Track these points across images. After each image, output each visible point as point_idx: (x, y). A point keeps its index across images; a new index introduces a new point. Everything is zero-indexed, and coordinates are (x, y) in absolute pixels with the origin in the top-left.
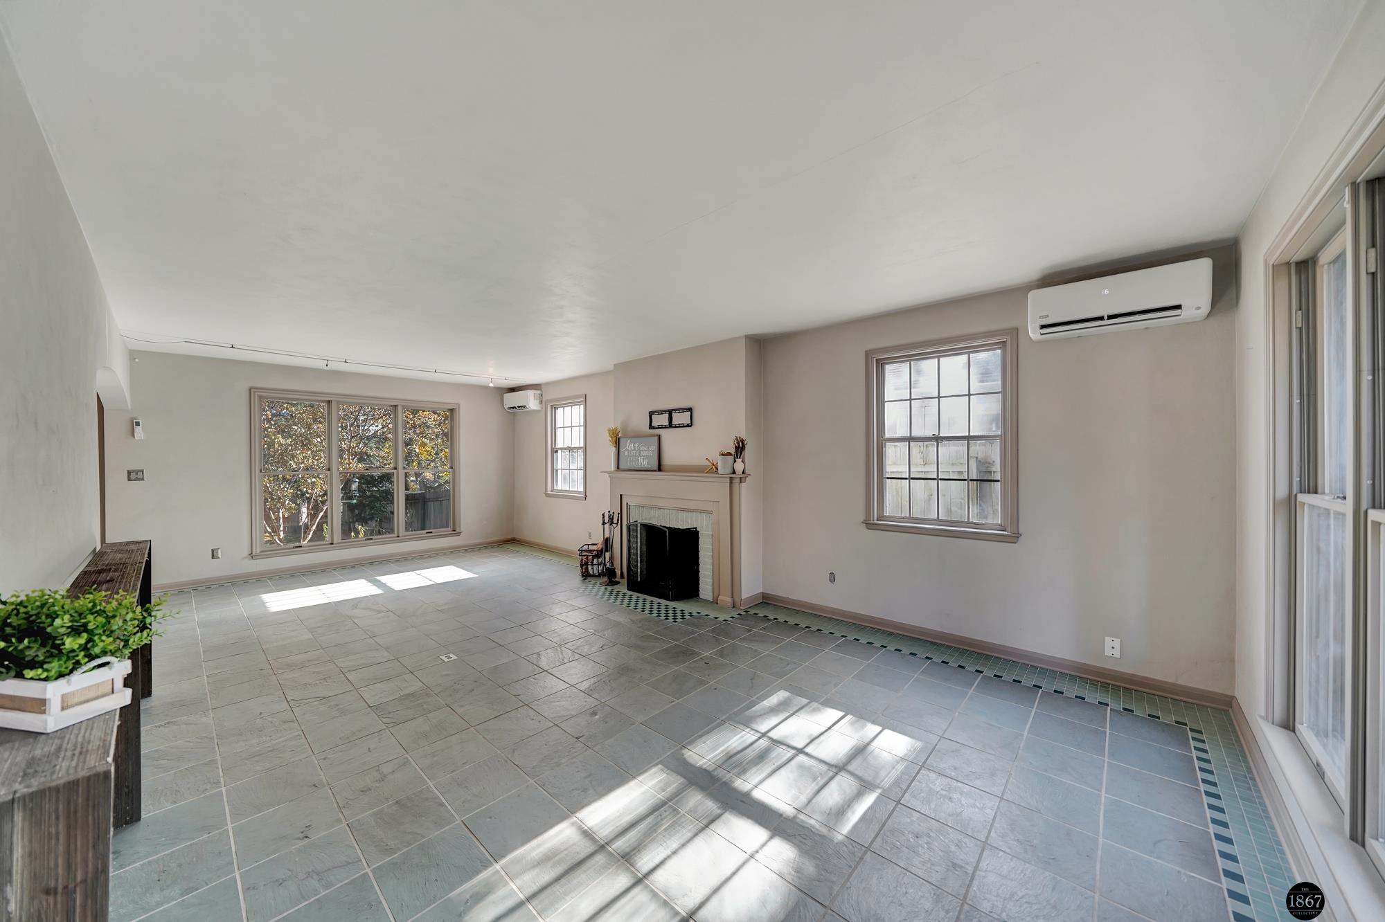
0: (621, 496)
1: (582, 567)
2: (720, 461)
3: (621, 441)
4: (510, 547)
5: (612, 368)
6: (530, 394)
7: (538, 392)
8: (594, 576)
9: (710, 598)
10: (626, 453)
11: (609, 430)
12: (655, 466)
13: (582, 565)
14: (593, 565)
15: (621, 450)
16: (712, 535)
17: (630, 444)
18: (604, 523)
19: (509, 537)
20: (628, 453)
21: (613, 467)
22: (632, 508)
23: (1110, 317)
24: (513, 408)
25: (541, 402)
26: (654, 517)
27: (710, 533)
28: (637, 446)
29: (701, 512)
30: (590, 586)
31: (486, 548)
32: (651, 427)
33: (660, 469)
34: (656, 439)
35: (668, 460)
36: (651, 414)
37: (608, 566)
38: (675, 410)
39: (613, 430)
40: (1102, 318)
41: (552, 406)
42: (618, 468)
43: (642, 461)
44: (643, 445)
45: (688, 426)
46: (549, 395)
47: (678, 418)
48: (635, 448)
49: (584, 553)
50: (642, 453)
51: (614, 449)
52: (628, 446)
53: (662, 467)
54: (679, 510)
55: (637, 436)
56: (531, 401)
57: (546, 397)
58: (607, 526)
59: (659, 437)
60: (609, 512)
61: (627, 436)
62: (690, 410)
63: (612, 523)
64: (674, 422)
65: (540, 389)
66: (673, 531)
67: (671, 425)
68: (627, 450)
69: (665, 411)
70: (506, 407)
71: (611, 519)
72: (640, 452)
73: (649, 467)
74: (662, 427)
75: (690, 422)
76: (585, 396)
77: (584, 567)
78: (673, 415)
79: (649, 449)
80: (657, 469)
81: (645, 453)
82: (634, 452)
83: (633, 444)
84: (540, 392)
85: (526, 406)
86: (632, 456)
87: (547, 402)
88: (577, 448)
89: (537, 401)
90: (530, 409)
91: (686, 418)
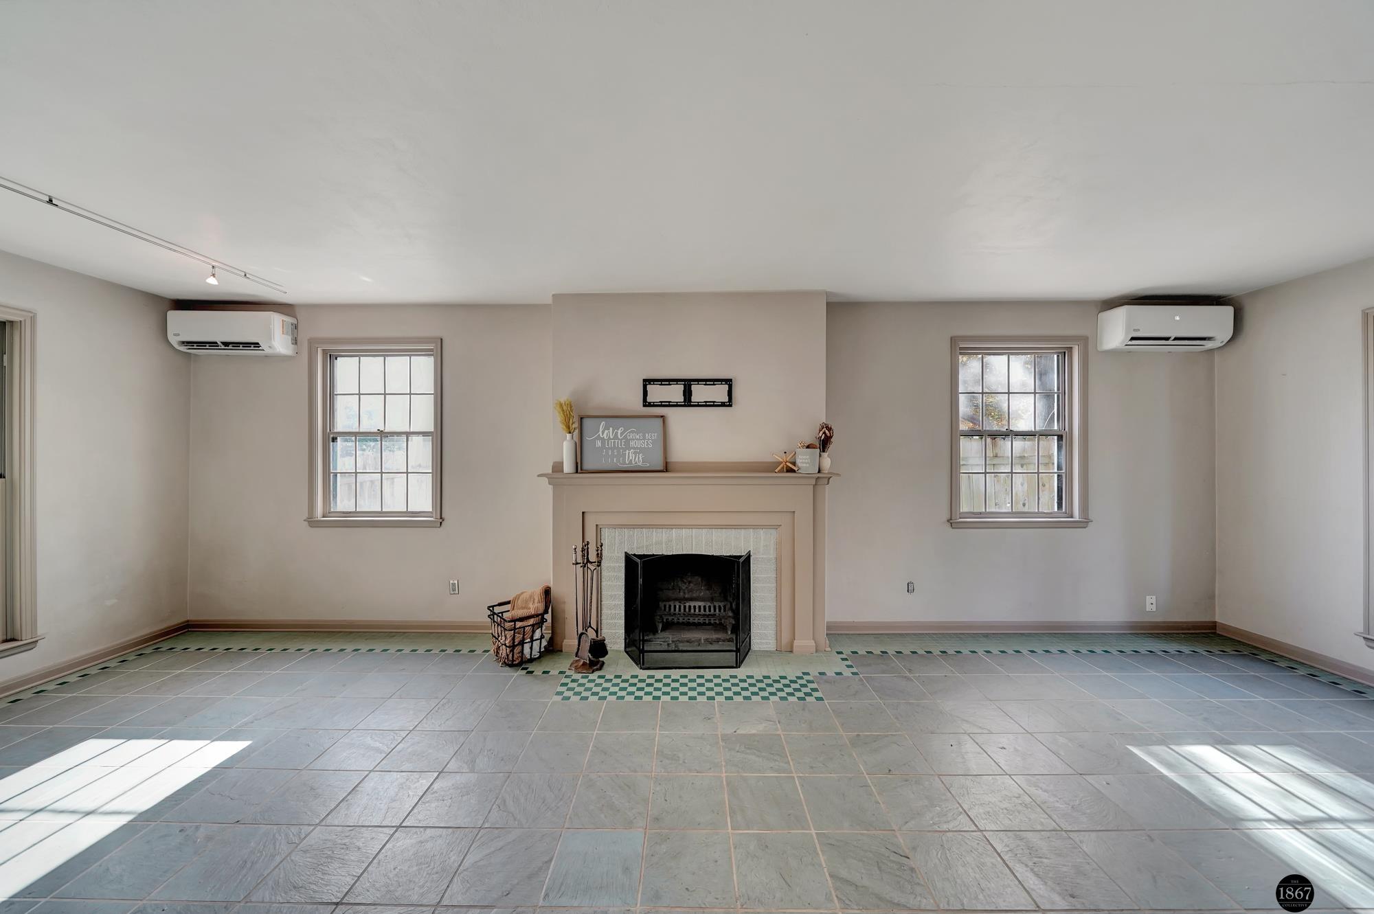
0: (583, 513)
3: (586, 423)
6: (277, 320)
7: (289, 320)
10: (599, 444)
11: (559, 403)
12: (658, 464)
15: (586, 438)
16: (776, 561)
17: (607, 428)
20: (603, 443)
23: (1176, 339)
24: (198, 343)
25: (295, 341)
28: (619, 432)
29: (757, 527)
32: (646, 404)
33: (666, 468)
34: (658, 422)
35: (680, 455)
36: (647, 382)
38: (698, 381)
40: (1168, 339)
41: (326, 350)
42: (579, 468)
43: (632, 456)
44: (632, 432)
45: (723, 405)
47: (703, 393)
48: (616, 437)
51: (571, 435)
52: (602, 434)
53: (669, 468)
54: (711, 528)
55: (619, 417)
56: (277, 335)
57: (304, 336)
59: (664, 420)
61: (597, 414)
62: (729, 382)
64: (695, 399)
65: (292, 315)
67: (688, 403)
68: (599, 439)
69: (677, 381)
70: (174, 340)
72: (627, 441)
73: (647, 466)
74: (669, 405)
75: (726, 399)
76: (441, 339)
77: (517, 650)
78: (694, 388)
79: (644, 439)
80: (661, 468)
81: (638, 444)
82: (614, 442)
83: (611, 429)
84: (293, 321)
85: (256, 345)
86: (613, 449)
87: (313, 343)
88: (408, 434)
89: (289, 338)
90: (268, 351)
91: (719, 393)
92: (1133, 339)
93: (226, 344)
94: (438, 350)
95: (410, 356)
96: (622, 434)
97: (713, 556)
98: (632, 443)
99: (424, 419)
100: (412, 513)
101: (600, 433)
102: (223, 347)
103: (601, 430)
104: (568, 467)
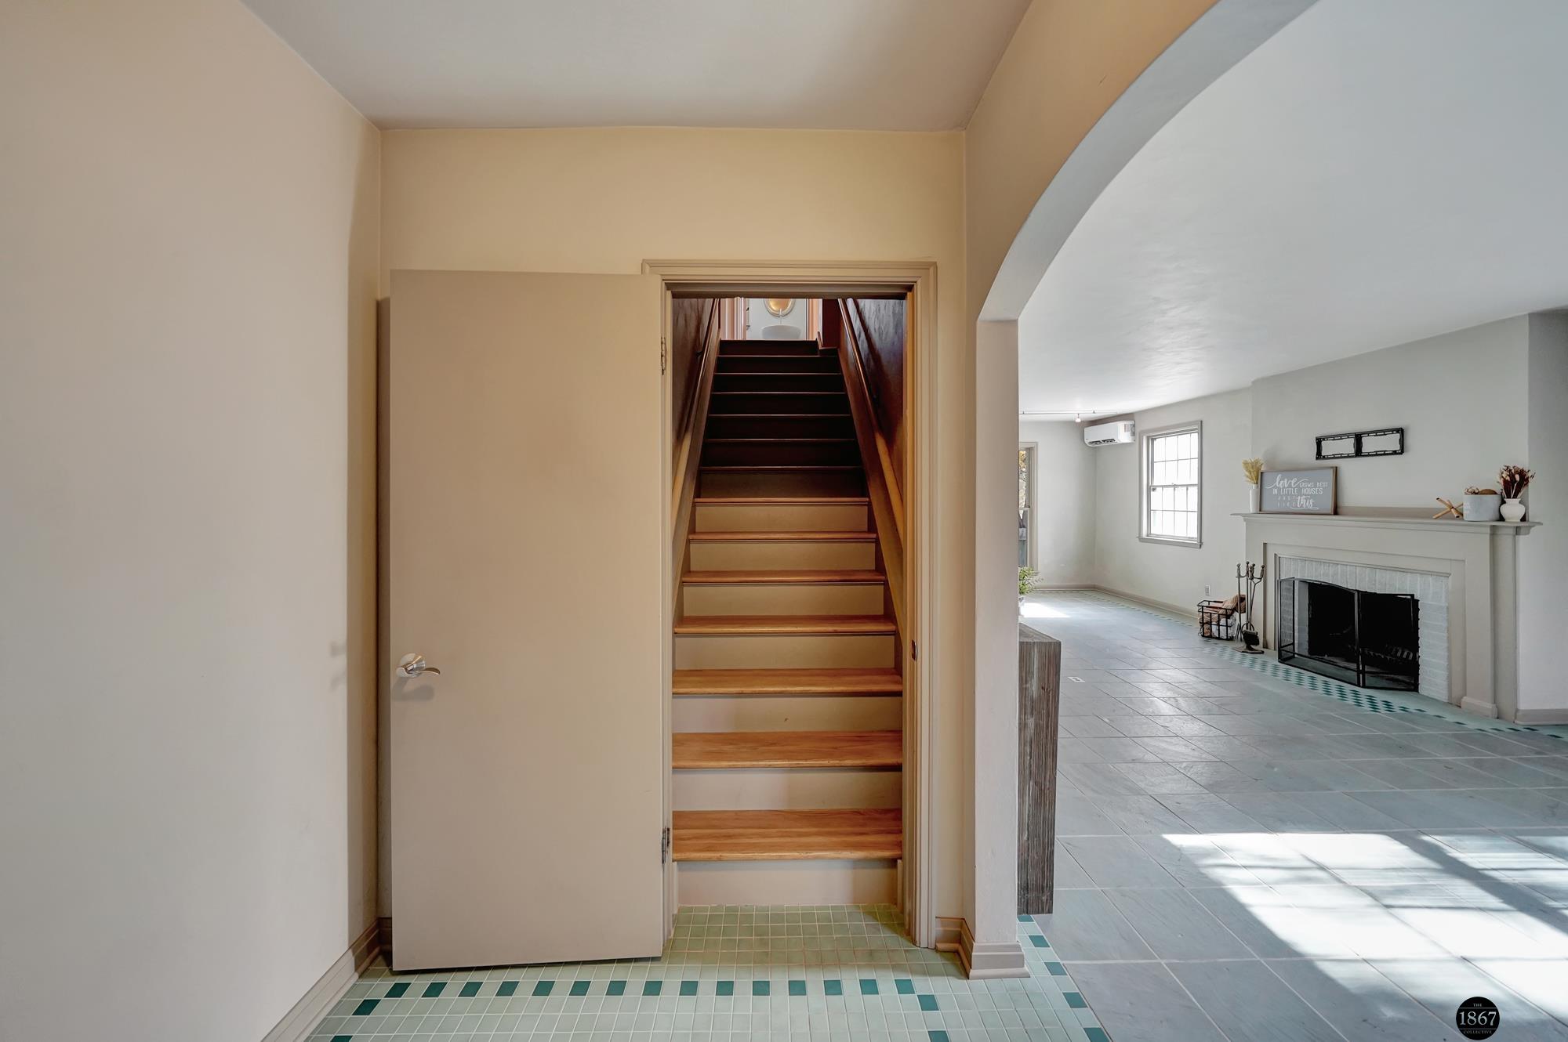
0: (1265, 544)
1: (1203, 626)
2: (1468, 505)
3: (1266, 477)
4: (1090, 593)
5: (1250, 384)
6: (1121, 425)
7: (1129, 423)
8: (1219, 638)
9: (1443, 696)
10: (1275, 491)
11: (1246, 463)
12: (1330, 507)
13: (1203, 624)
14: (1218, 625)
15: (1266, 487)
16: (1448, 608)
17: (1281, 479)
18: (1239, 576)
19: (1089, 583)
20: (1279, 491)
21: (1251, 508)
22: (1284, 563)
24: (1096, 442)
25: (1133, 434)
26: (1326, 575)
27: (1444, 604)
28: (1293, 482)
29: (1423, 573)
30: (1219, 650)
31: (1064, 592)
32: (1319, 455)
33: (1336, 512)
34: (1331, 473)
35: (1349, 499)
36: (1319, 441)
37: (1244, 629)
38: (1368, 433)
39: (1252, 463)
41: (1148, 438)
42: (1260, 510)
43: (1303, 501)
44: (1304, 482)
45: (1395, 453)
46: (1144, 425)
47: (1374, 444)
48: (1290, 486)
49: (1205, 610)
51: (1254, 486)
52: (1278, 484)
53: (1339, 510)
54: (1375, 568)
55: (1292, 469)
56: (1121, 434)
57: (1138, 430)
58: (1243, 581)
59: (1336, 470)
60: (1248, 563)
61: (1275, 469)
62: (1401, 431)
63: (1252, 578)
64: (1367, 449)
65: (1133, 420)
66: (1366, 596)
67: (1359, 454)
68: (1276, 487)
69: (1348, 435)
70: (1087, 442)
71: (1251, 570)
72: (1300, 490)
73: (1317, 509)
74: (1342, 457)
75: (1397, 448)
76: (1201, 422)
77: (1206, 626)
78: (1365, 440)
79: (1315, 486)
80: (1331, 512)
81: (1310, 491)
82: (1288, 491)
83: (1286, 480)
84: (1132, 422)
85: (1114, 440)
86: (1286, 495)
87: (1142, 433)
88: (1175, 486)
89: (1129, 433)
90: (1119, 442)
91: (1391, 442)
93: (1104, 441)
94: (1200, 428)
95: (1187, 434)
96: (1295, 484)
98: (1304, 491)
99: (1193, 475)
100: (1187, 538)
101: (1277, 483)
102: (1102, 444)
103: (1278, 480)
104: (1253, 508)
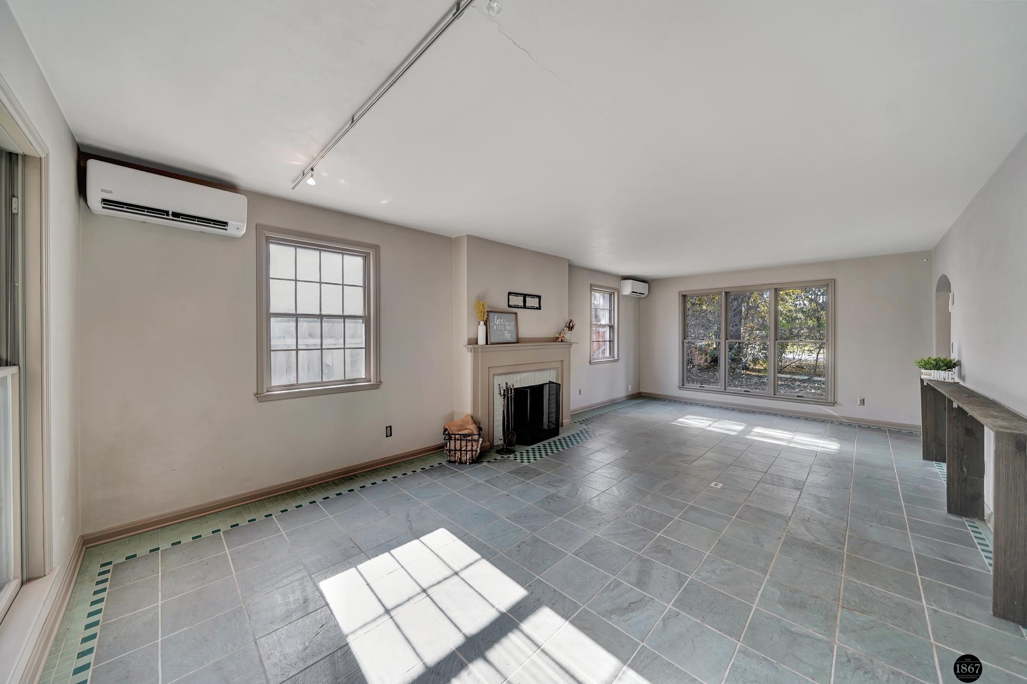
0: (488, 367)
3: (489, 315)
10: (493, 328)
12: (515, 339)
15: (489, 325)
17: (497, 318)
20: (497, 327)
23: (640, 293)
26: (517, 382)
28: (502, 320)
29: (550, 369)
32: (510, 306)
34: (514, 316)
35: (523, 334)
36: (510, 294)
38: (529, 295)
40: (637, 293)
42: (487, 342)
43: (507, 334)
44: (506, 320)
45: (537, 308)
47: (531, 302)
48: (501, 323)
50: (506, 327)
52: (496, 321)
53: (519, 340)
54: (535, 371)
55: (501, 312)
59: (516, 315)
62: (539, 297)
64: (527, 304)
67: (525, 307)
68: (495, 324)
69: (521, 294)
73: (512, 340)
74: (517, 307)
75: (538, 305)
76: (379, 247)
78: (528, 299)
79: (509, 325)
80: (515, 341)
81: (509, 328)
82: (500, 327)
83: (499, 319)
85: (224, 224)
86: (500, 331)
88: (344, 317)
91: (536, 302)
92: (632, 292)
93: (176, 215)
95: (343, 254)
96: (503, 322)
97: (536, 385)
99: (355, 305)
100: (350, 380)
102: (171, 217)
103: (495, 319)
104: (481, 341)
